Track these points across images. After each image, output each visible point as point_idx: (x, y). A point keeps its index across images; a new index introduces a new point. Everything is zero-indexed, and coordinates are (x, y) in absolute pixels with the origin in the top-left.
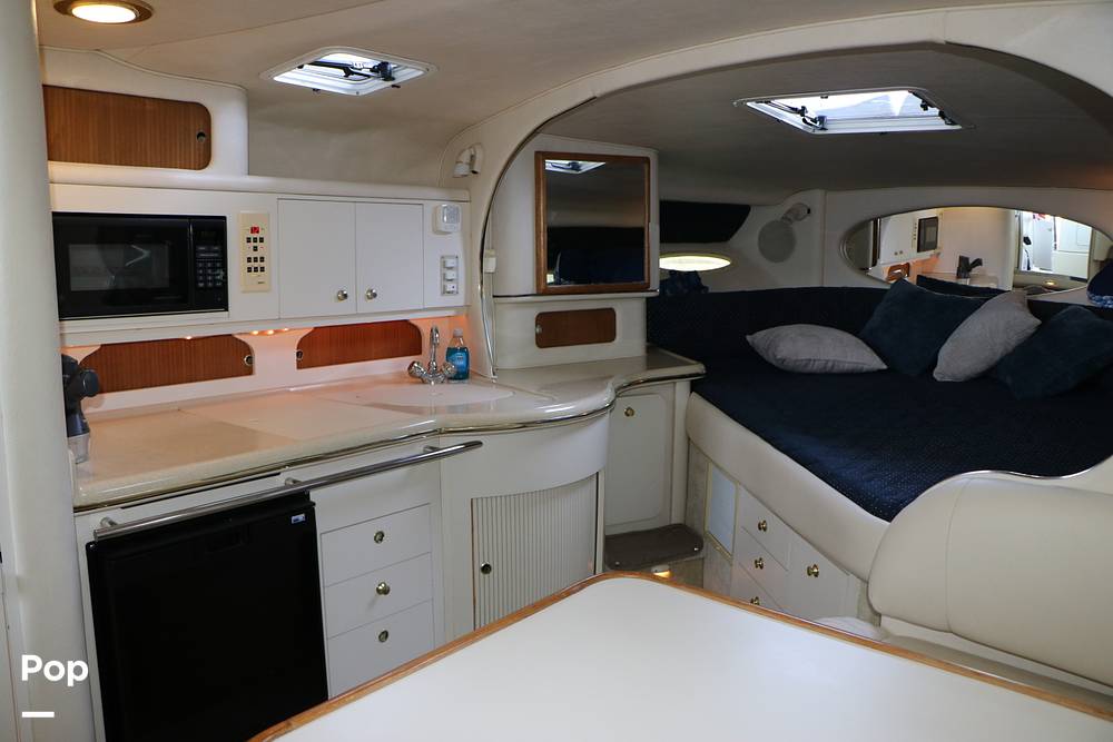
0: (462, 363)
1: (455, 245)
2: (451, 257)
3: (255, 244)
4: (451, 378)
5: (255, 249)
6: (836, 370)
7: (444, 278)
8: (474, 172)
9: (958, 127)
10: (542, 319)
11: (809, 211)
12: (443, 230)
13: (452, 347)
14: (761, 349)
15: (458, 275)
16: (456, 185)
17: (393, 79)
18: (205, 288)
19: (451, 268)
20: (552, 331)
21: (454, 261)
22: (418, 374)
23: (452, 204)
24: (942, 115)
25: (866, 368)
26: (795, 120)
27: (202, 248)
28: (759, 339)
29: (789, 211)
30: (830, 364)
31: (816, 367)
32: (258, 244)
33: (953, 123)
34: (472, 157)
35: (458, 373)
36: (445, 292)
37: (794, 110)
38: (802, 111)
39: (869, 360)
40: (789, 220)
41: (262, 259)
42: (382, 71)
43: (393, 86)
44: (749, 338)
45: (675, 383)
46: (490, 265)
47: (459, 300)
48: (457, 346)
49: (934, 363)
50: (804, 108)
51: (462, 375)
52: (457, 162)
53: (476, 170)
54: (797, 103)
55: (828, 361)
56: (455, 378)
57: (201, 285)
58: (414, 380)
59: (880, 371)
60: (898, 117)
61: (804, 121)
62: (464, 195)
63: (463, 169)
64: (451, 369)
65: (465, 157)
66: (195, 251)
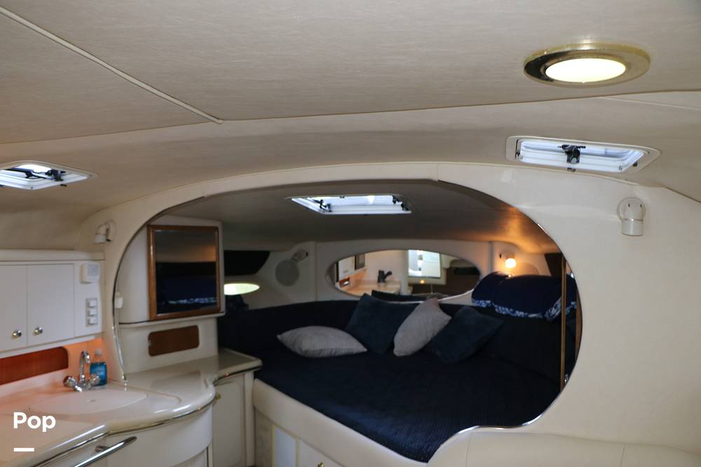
0: (102, 373)
1: (94, 291)
2: (91, 299)
4: (96, 385)
6: (338, 354)
7: (88, 314)
8: (108, 240)
9: (409, 212)
10: (153, 337)
11: (307, 254)
12: (88, 281)
13: (94, 362)
14: (289, 345)
15: (97, 312)
16: (96, 250)
17: (62, 180)
19: (92, 307)
20: (159, 344)
21: (95, 302)
22: (71, 385)
23: (92, 263)
24: (402, 206)
25: (355, 351)
26: (315, 207)
28: (287, 337)
29: (295, 255)
30: (334, 351)
31: (325, 354)
33: (407, 210)
34: (108, 230)
35: (101, 381)
36: (89, 324)
37: (317, 202)
38: (321, 202)
39: (355, 346)
40: (295, 260)
42: (54, 175)
43: (62, 185)
44: (279, 337)
45: (244, 375)
46: (119, 303)
47: (98, 329)
48: (98, 361)
49: (392, 346)
50: (322, 200)
51: (103, 382)
52: (97, 234)
53: (109, 238)
54: (319, 199)
55: (332, 349)
56: (99, 385)
58: (69, 389)
59: (363, 353)
60: (372, 205)
61: (321, 207)
62: (100, 256)
63: (101, 239)
64: (95, 379)
65: (103, 230)
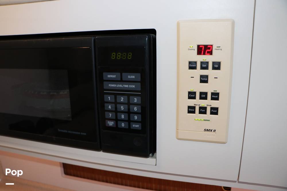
3: (204, 72)
5: (204, 79)
18: (116, 128)
27: (111, 76)
32: (210, 72)
41: (215, 96)
57: (111, 124)
66: (101, 80)
